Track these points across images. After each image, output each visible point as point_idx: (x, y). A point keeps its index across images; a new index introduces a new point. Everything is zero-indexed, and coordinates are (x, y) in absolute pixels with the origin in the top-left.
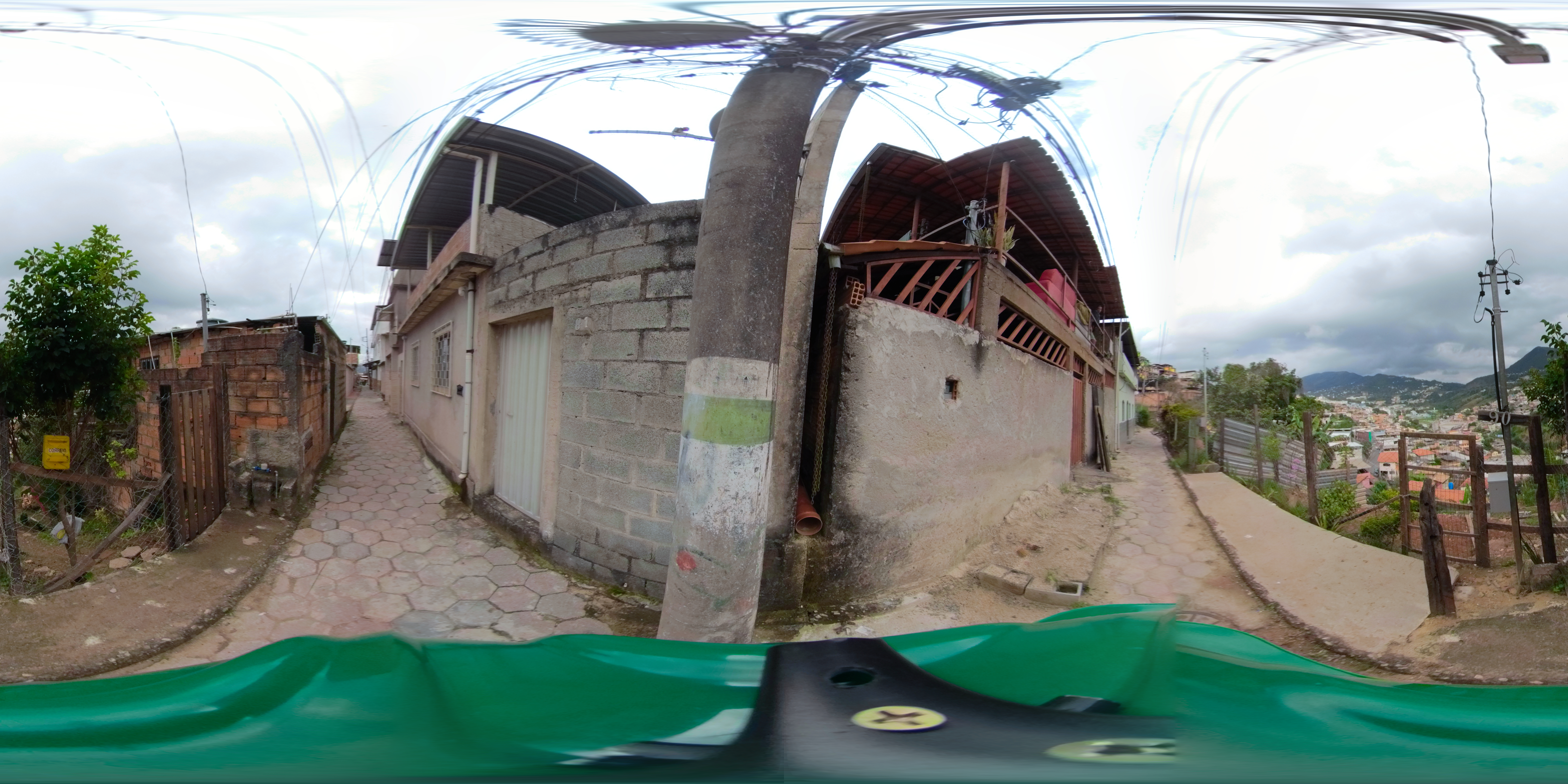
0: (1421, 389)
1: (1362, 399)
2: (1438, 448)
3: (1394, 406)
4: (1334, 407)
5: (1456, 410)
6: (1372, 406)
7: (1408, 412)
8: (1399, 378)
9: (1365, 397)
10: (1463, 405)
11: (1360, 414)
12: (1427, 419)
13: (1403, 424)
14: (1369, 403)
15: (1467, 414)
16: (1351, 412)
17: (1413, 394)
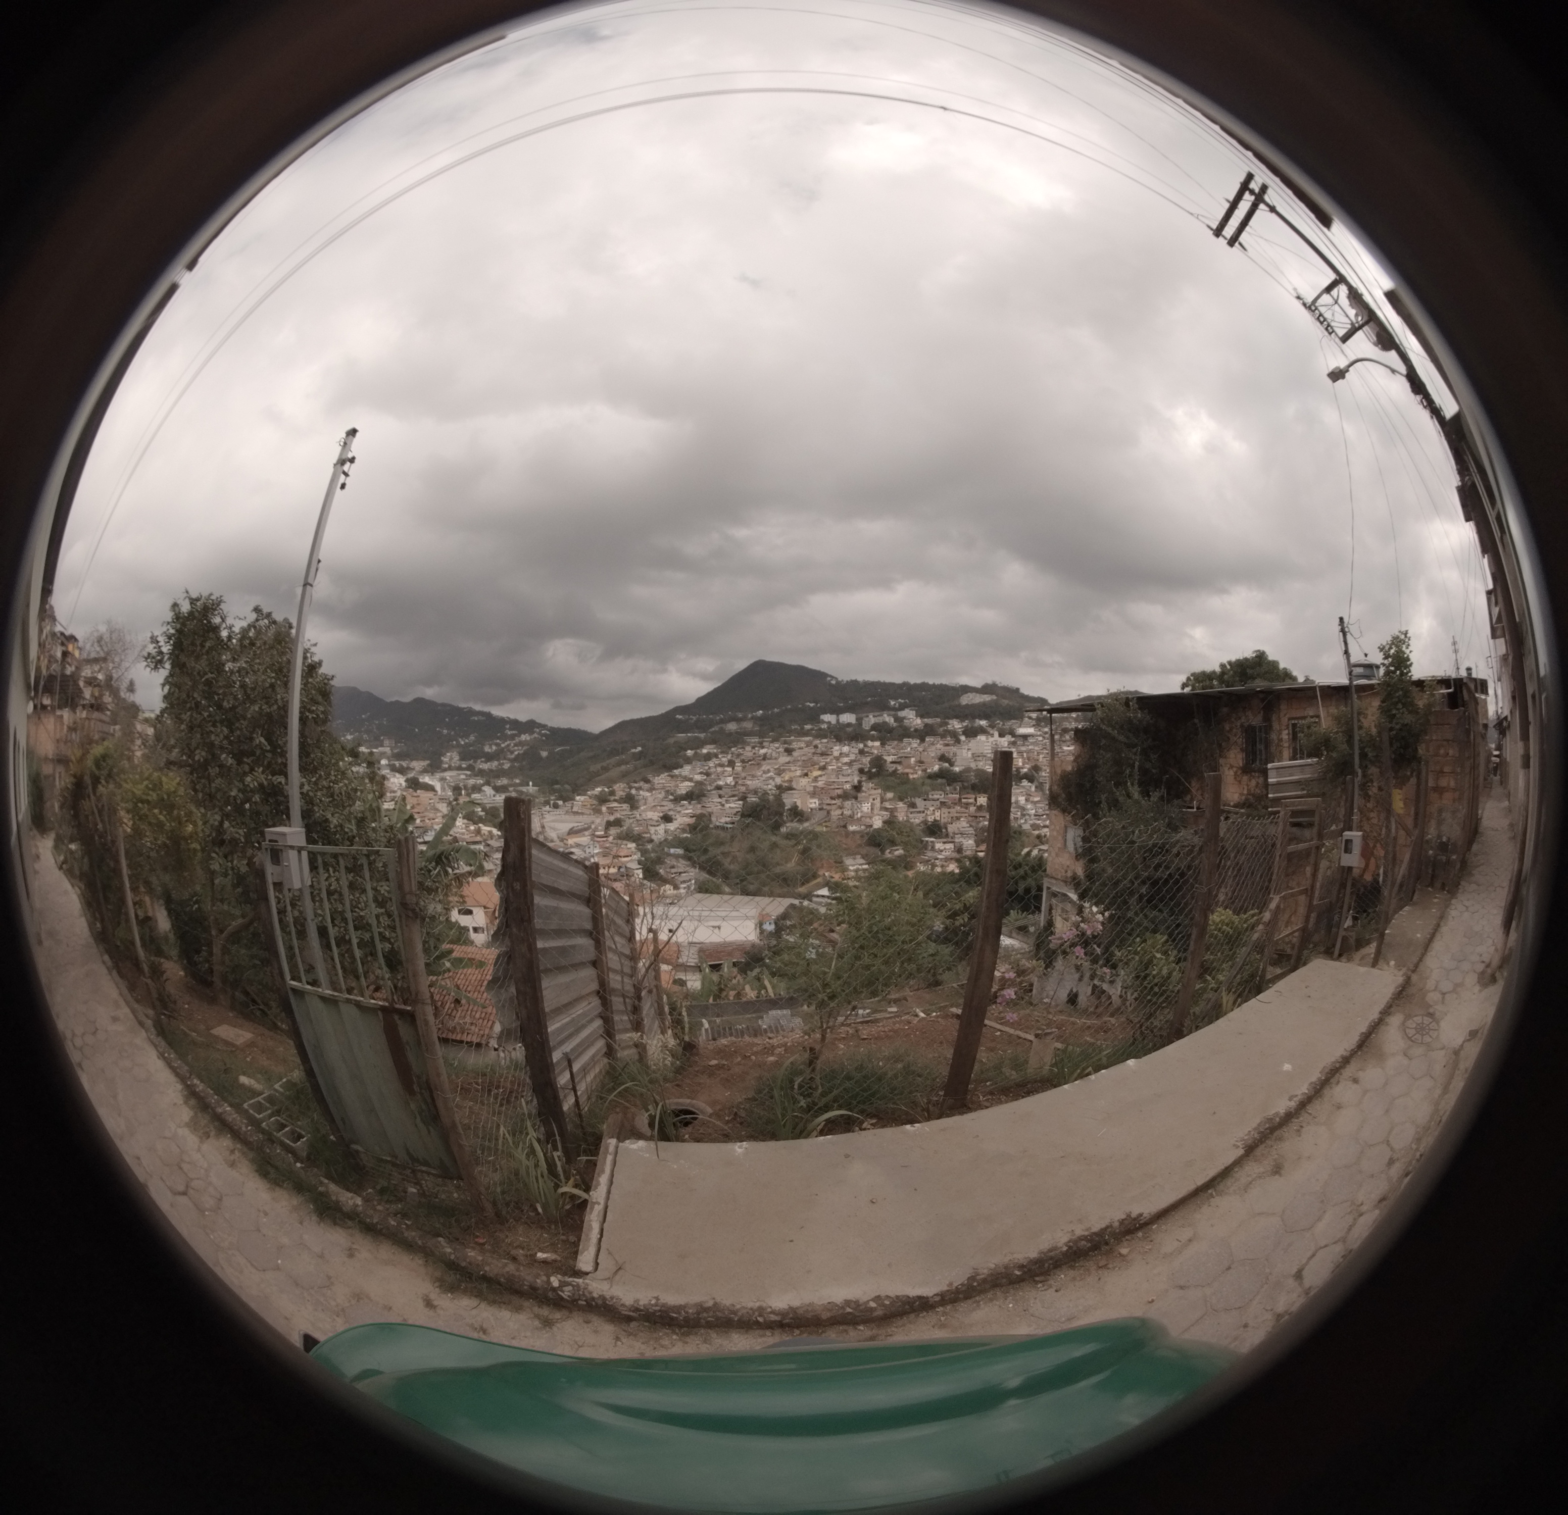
1: (383, 755)
6: (402, 771)
8: (459, 710)
15: (602, 799)
17: (487, 749)
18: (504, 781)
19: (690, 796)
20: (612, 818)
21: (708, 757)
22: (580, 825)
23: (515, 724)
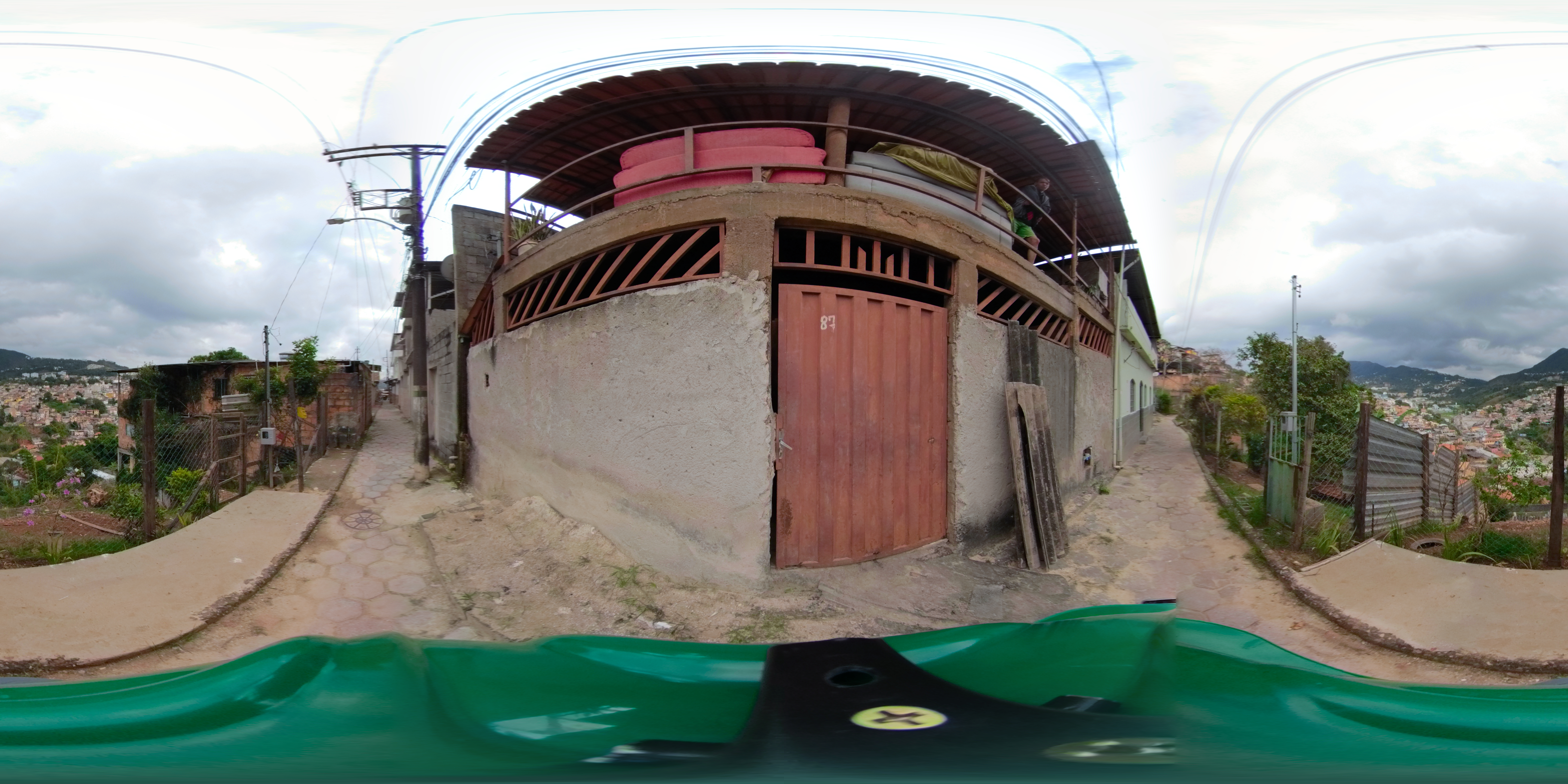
0: (1444, 383)
1: (1384, 390)
2: (1461, 444)
3: (1416, 399)
5: (1478, 406)
6: (1393, 397)
7: (1430, 405)
8: (1422, 371)
9: (1387, 388)
10: (1485, 402)
12: (1449, 413)
13: (1426, 418)
14: (1391, 394)
15: (1489, 411)
17: (1436, 388)
18: (1444, 402)
19: (1530, 410)
20: (1494, 420)
21: (1539, 392)
22: (1479, 423)
23: (1449, 377)
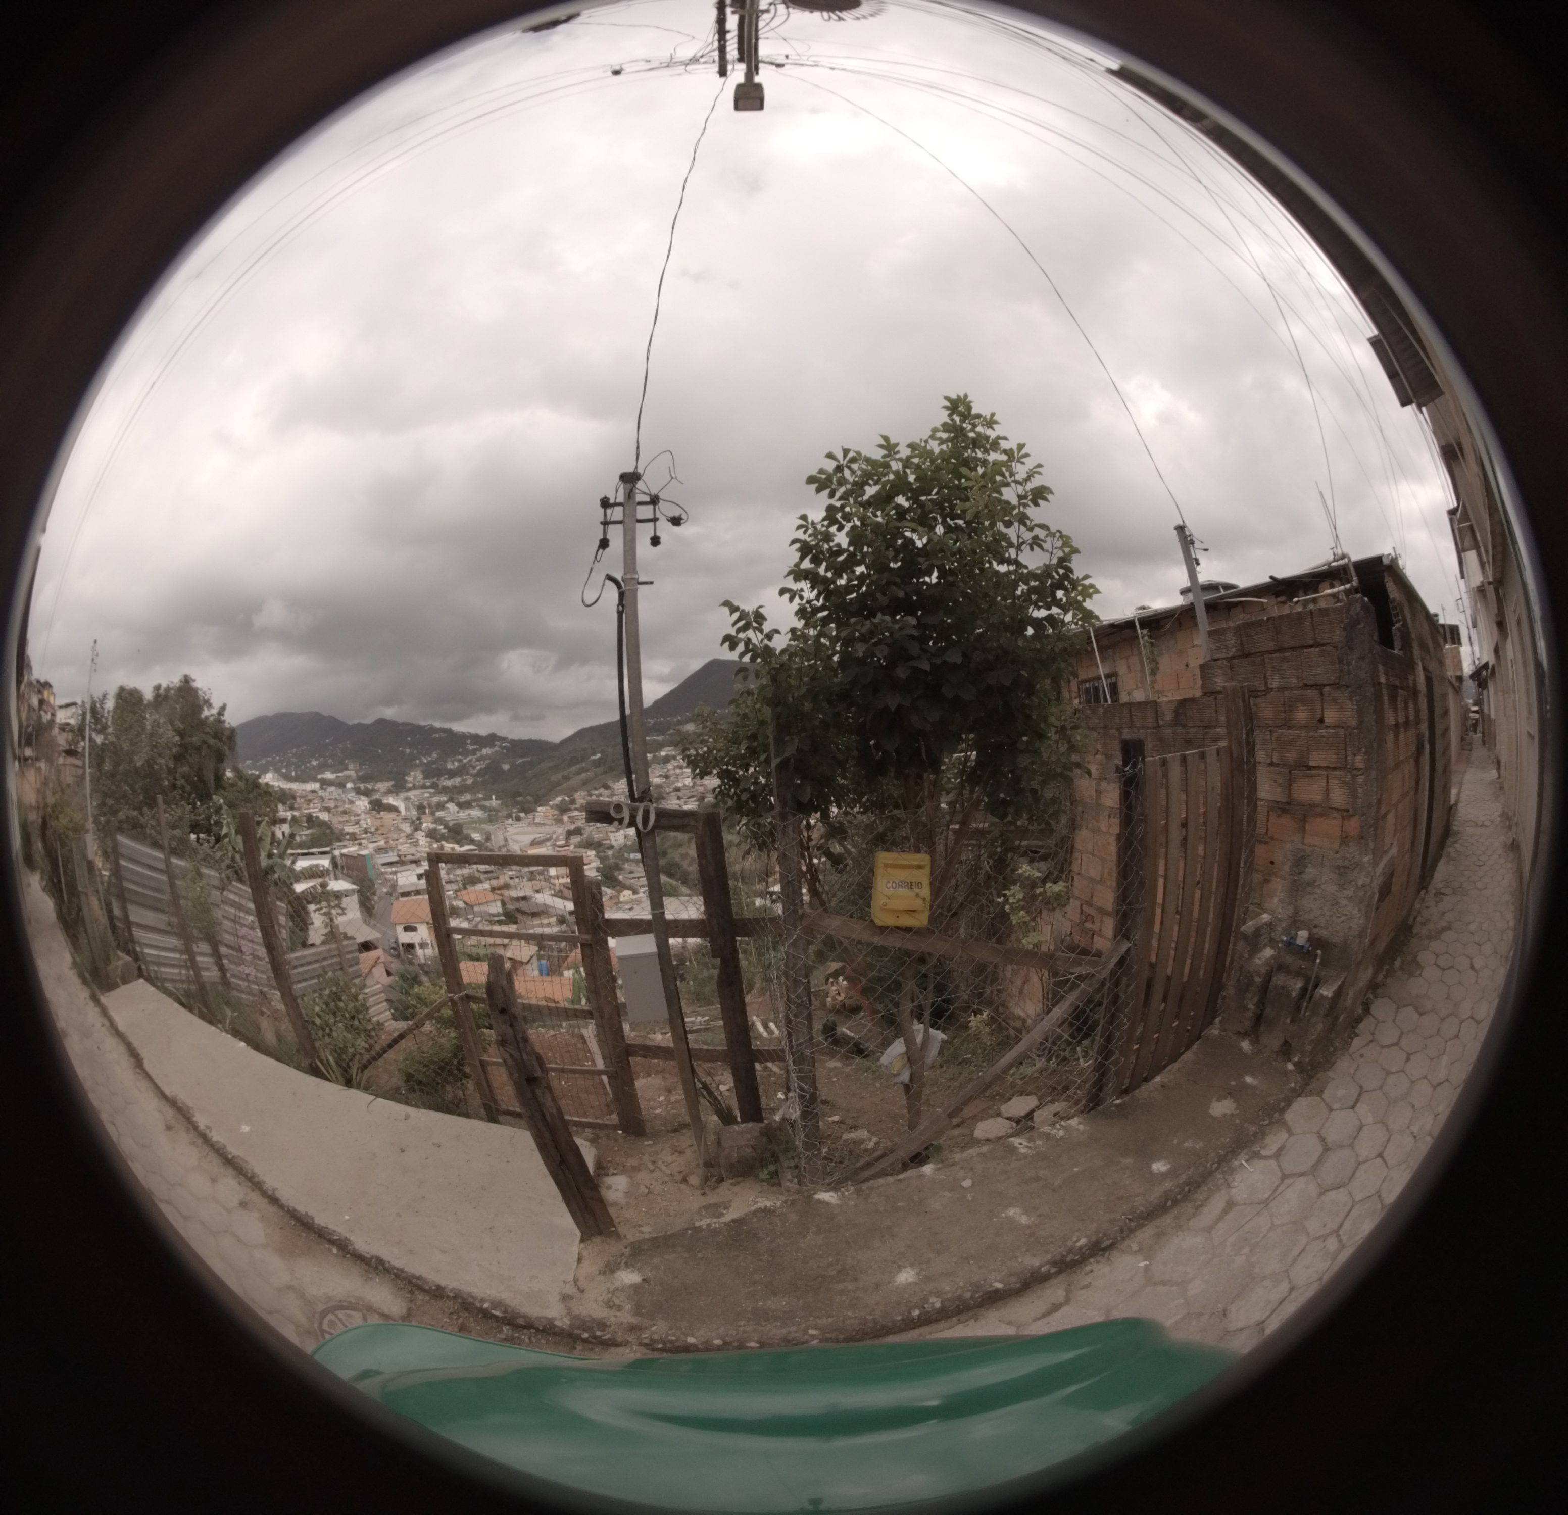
0: (466, 753)
1: (348, 779)
2: (506, 886)
3: (412, 794)
4: (294, 798)
5: (540, 800)
6: (366, 793)
7: (441, 806)
8: (420, 729)
9: (352, 773)
10: (552, 789)
11: (345, 812)
12: (480, 821)
13: (432, 835)
14: (362, 786)
15: (563, 809)
16: (328, 810)
17: (450, 766)
18: (467, 797)
21: (667, 759)
23: (477, 740)
